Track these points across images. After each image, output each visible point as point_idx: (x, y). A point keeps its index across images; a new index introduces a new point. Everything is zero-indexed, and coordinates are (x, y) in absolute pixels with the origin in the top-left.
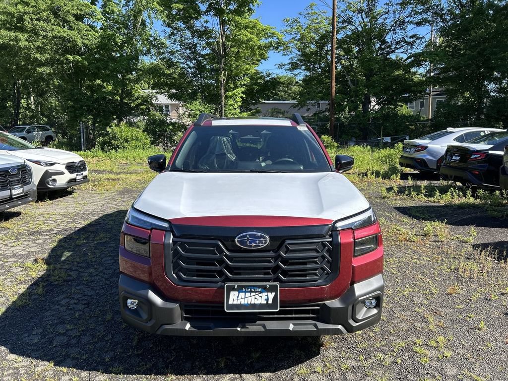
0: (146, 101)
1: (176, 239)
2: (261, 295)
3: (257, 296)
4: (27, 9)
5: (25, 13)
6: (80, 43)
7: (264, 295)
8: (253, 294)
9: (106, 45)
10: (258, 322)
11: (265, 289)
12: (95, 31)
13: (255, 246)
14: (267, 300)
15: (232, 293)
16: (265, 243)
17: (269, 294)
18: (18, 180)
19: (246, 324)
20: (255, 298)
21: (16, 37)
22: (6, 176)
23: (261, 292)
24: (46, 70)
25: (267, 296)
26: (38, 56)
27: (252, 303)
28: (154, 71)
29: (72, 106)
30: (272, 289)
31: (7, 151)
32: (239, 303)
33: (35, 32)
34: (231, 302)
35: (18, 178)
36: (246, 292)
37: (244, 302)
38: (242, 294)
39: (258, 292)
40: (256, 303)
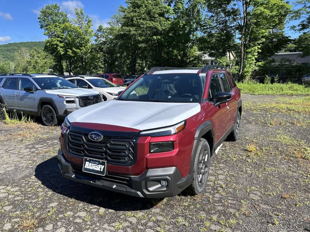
0: (198, 58)
1: (70, 133)
2: (98, 166)
4: (135, 14)
5: (134, 16)
6: (160, 28)
7: (100, 166)
8: (95, 165)
9: (174, 28)
10: (102, 181)
11: (100, 163)
12: (169, 21)
13: (97, 140)
14: (101, 169)
15: (87, 162)
16: (101, 139)
17: (102, 166)
18: (93, 102)
19: (96, 180)
20: (96, 167)
21: (129, 29)
22: (87, 100)
23: (98, 165)
24: (143, 45)
25: (101, 167)
26: (139, 38)
27: (94, 169)
28: (201, 40)
29: (155, 63)
30: (103, 164)
31: (100, 88)
32: (89, 168)
33: (138, 26)
34: (85, 167)
35: (93, 101)
36: (92, 163)
37: (91, 168)
38: (90, 164)
39: (97, 164)
40: (96, 169)
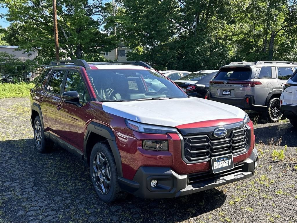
1: (185, 137)
2: (226, 162)
3: (224, 163)
8: (223, 162)
10: (221, 178)
11: (228, 158)
13: (222, 136)
14: (228, 164)
15: (214, 163)
16: (226, 133)
20: (224, 164)
25: (228, 161)
27: (223, 166)
32: (218, 168)
34: (215, 168)
36: (220, 161)
37: (220, 167)
38: (219, 163)
39: (225, 160)
40: (225, 166)
